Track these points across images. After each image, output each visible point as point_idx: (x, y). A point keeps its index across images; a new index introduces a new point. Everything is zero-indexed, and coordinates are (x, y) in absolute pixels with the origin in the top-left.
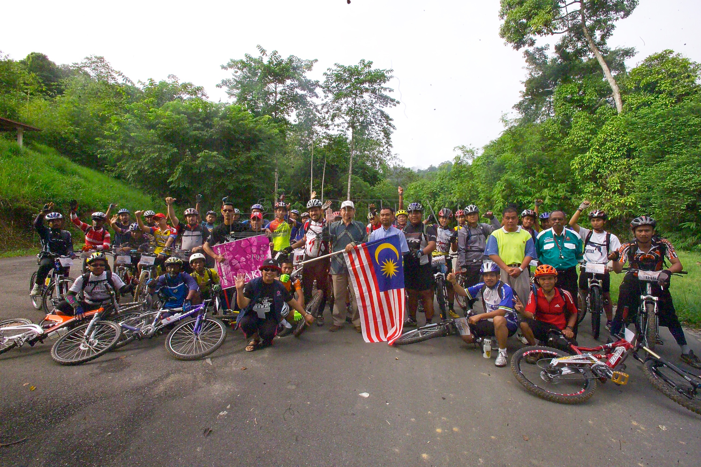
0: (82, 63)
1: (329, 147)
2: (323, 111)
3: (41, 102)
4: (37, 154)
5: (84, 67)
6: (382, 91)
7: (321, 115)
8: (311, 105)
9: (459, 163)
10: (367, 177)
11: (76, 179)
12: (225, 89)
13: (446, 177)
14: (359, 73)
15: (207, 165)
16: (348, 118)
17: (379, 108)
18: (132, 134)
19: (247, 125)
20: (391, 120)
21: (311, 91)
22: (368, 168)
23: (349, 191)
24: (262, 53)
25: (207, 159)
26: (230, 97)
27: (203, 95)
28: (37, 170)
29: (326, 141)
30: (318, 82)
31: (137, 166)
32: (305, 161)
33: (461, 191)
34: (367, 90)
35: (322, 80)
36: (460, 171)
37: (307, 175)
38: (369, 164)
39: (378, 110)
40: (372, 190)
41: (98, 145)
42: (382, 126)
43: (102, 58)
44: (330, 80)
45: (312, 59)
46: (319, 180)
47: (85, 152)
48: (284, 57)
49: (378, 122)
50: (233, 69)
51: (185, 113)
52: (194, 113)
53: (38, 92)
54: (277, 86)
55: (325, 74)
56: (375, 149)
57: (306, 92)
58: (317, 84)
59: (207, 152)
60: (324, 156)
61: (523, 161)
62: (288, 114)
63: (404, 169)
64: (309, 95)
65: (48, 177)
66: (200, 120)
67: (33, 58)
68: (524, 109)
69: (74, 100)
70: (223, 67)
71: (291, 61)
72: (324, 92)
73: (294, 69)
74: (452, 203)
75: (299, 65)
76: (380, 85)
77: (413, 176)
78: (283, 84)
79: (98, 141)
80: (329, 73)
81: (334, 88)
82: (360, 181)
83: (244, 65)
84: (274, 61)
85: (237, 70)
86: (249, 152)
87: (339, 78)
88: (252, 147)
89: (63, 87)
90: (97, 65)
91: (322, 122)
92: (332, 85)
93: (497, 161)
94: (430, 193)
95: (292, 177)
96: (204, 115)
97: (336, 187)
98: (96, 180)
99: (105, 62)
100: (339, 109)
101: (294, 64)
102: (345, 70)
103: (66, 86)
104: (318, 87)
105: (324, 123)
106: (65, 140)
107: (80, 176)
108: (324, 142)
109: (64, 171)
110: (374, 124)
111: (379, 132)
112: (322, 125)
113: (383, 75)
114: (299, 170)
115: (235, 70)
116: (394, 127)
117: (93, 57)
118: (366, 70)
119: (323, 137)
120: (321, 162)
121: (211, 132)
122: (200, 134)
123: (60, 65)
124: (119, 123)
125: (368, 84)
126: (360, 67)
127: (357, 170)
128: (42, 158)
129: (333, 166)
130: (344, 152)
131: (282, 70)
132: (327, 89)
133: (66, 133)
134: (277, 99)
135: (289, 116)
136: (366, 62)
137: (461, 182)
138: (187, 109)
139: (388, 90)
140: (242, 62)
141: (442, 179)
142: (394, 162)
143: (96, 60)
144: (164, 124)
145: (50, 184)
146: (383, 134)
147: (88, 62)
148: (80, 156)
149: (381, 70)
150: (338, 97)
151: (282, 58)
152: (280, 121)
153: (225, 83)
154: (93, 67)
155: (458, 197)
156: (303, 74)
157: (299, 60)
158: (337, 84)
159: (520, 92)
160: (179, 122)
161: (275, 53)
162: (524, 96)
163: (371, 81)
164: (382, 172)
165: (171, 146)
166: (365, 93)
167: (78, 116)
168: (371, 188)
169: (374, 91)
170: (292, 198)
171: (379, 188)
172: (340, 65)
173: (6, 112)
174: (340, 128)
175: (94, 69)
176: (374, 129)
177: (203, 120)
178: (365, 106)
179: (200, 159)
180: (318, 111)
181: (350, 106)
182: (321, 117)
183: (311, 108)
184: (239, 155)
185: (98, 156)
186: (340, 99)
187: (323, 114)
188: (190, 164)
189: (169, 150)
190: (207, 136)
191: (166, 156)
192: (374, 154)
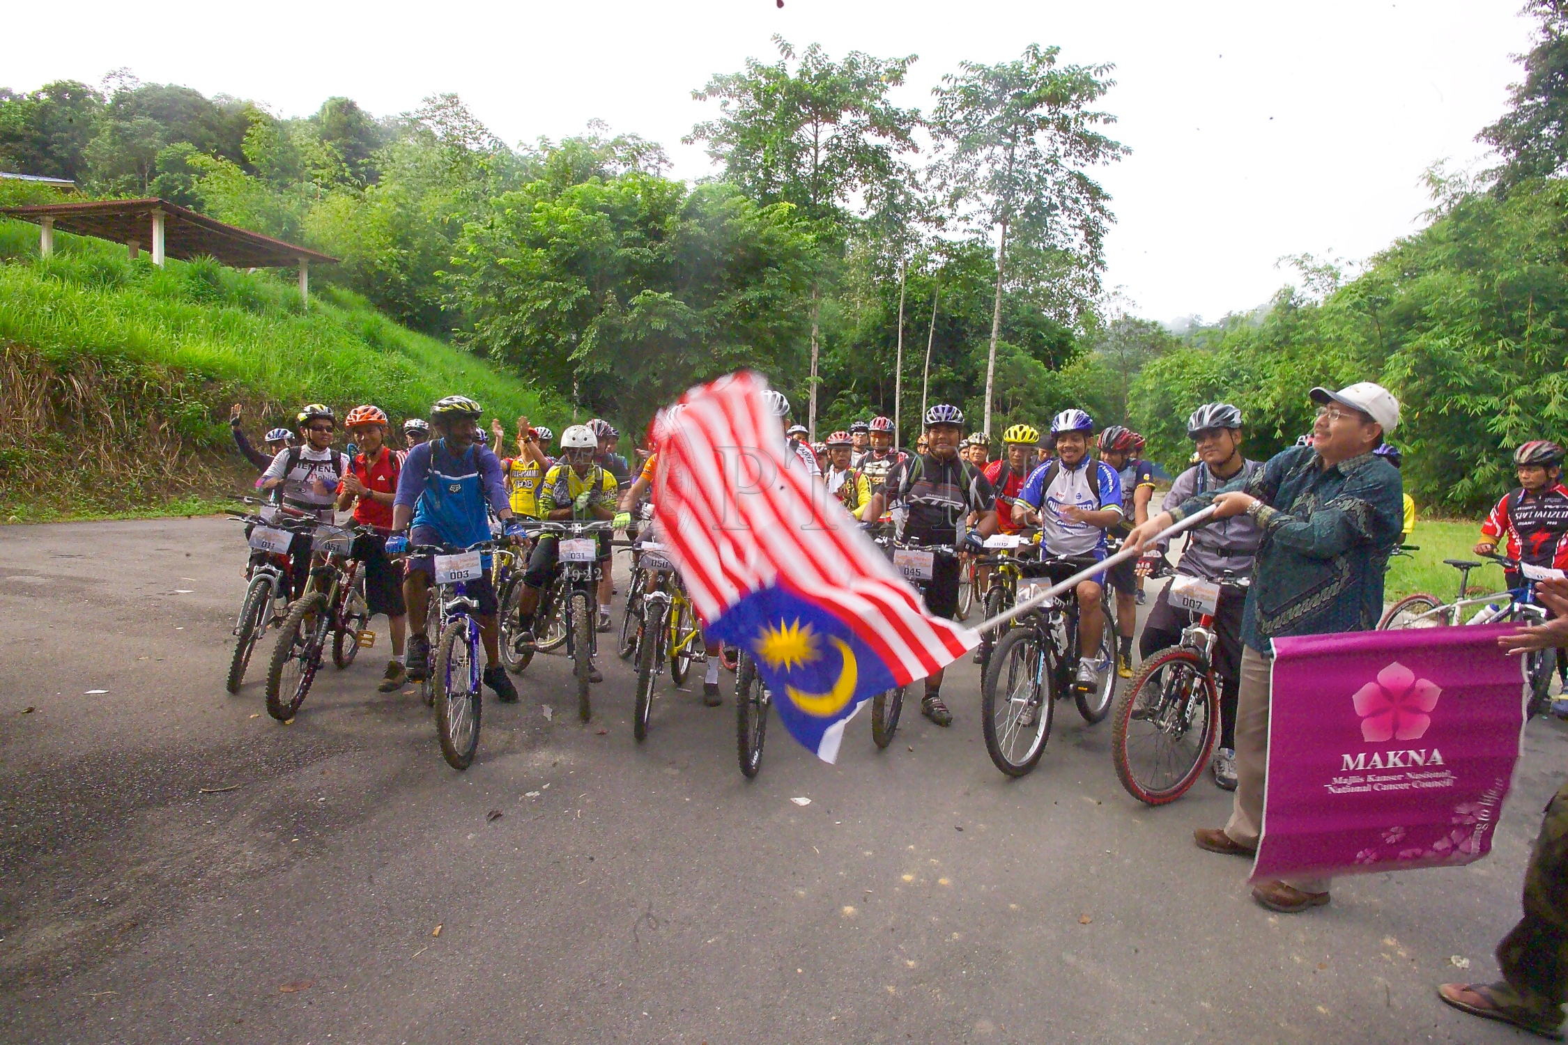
0: (417, 112)
1: (946, 274)
2: (929, 184)
3: (340, 201)
4: (331, 310)
5: (422, 118)
6: (1086, 121)
7: (923, 195)
8: (900, 171)
9: (1287, 306)
10: (1041, 347)
11: (396, 359)
12: (703, 145)
13: (1249, 345)
14: (1024, 82)
15: (649, 324)
16: (990, 200)
17: (1073, 168)
18: (502, 261)
19: (741, 227)
20: (1106, 197)
21: (902, 136)
22: (1045, 324)
23: (989, 381)
24: (785, 53)
25: (650, 310)
26: (714, 163)
27: (660, 160)
28: (329, 342)
29: (937, 258)
30: (917, 112)
31: (510, 328)
32: (885, 308)
33: (1287, 383)
34: (1043, 123)
36: (1292, 328)
37: (888, 341)
38: (1049, 314)
39: (1070, 173)
40: (1052, 380)
41: (442, 285)
42: (1079, 214)
43: (454, 97)
44: (950, 106)
45: (902, 56)
46: (919, 356)
47: (418, 301)
48: (837, 58)
49: (1069, 203)
50: (718, 97)
51: (605, 209)
52: (626, 208)
53: (338, 180)
54: (819, 130)
55: (937, 90)
56: (1069, 275)
57: (888, 138)
58: (914, 117)
59: (649, 295)
60: (932, 296)
61: (1484, 294)
62: (841, 195)
63: (1139, 324)
64: (895, 147)
65: (348, 356)
66: (639, 221)
67: (330, 110)
68: (1514, 139)
69: (397, 192)
70: (697, 96)
71: (852, 65)
72: (934, 136)
73: (860, 84)
74: (1260, 412)
75: (872, 73)
76: (1078, 107)
77: (1162, 343)
78: (835, 123)
79: (438, 277)
80: (945, 86)
81: (957, 123)
82: (1022, 356)
83: (744, 85)
84: (813, 69)
85: (727, 98)
86: (743, 290)
87: (972, 98)
88: (751, 279)
89: (378, 167)
90: (445, 113)
91: (928, 212)
92: (954, 118)
93: (1401, 294)
94: (1200, 386)
95: (856, 347)
96: (645, 212)
97: (961, 373)
98: (436, 360)
99: (460, 104)
100: (968, 176)
101: (860, 73)
102: (988, 76)
103: (383, 164)
104: (918, 125)
105: (932, 214)
106: (382, 275)
107: (405, 352)
108: (933, 261)
109: (379, 343)
110: (1060, 211)
111: (1070, 231)
112: (927, 220)
113: (1087, 81)
114: (871, 332)
115: (723, 98)
116: (1110, 217)
117: (438, 97)
118: (1043, 71)
119: (931, 249)
120: (924, 312)
121: (660, 249)
122: (637, 253)
124: (477, 239)
125: (1046, 108)
126: (1026, 65)
127: (1016, 329)
128: (342, 317)
129: (954, 320)
130: (982, 285)
131: (832, 89)
132: (942, 128)
133: (384, 262)
134: (820, 163)
135: (844, 200)
136: (1042, 51)
137: (1292, 359)
138: (610, 199)
139: (1100, 119)
140: (740, 78)
141: (1237, 352)
142: (1113, 306)
143: (443, 102)
144: (564, 236)
145: (352, 370)
146: (1082, 234)
147: (428, 108)
148: (410, 309)
149: (1081, 68)
150: (968, 146)
151: (831, 60)
152: (824, 215)
153: (700, 132)
154: (438, 119)
155: (1278, 397)
156: (884, 96)
157: (872, 61)
158: (966, 112)
159: (1509, 88)
160: (594, 230)
161: (814, 49)
162: (1518, 100)
163: (1056, 100)
164: (1083, 333)
165: (577, 283)
166: (1039, 132)
167: (408, 226)
168: (1048, 375)
169: (1063, 126)
170: (854, 397)
171: (1071, 374)
172: (974, 64)
173: (280, 225)
174: (974, 225)
175: (440, 123)
176: (1057, 223)
177: (643, 223)
178: (1036, 166)
179: (636, 310)
180: (917, 184)
181: (998, 167)
182: (926, 198)
183: (901, 178)
184: (722, 298)
185: (442, 308)
186: (974, 152)
187: (929, 192)
188: (615, 321)
189: (572, 293)
190: (651, 258)
191: (566, 306)
192: (1063, 286)
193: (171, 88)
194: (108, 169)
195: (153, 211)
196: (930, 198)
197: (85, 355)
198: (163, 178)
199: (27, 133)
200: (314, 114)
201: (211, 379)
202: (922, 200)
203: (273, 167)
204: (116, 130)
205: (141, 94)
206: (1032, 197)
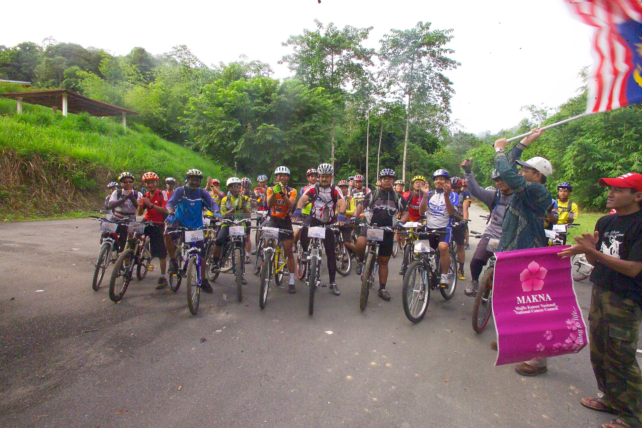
0: (170, 52)
1: (386, 116)
2: (379, 79)
3: (139, 89)
4: (135, 133)
5: (172, 55)
6: (442, 53)
7: (376, 83)
8: (367, 74)
9: (525, 127)
10: (425, 145)
11: (162, 153)
12: (286, 64)
14: (417, 37)
15: (265, 138)
16: (404, 85)
17: (437, 72)
18: (205, 112)
19: (302, 97)
20: (451, 83)
21: (367, 59)
22: (427, 135)
23: (404, 159)
24: (319, 26)
25: (266, 131)
26: (291, 71)
27: (269, 71)
28: (134, 146)
29: (383, 109)
30: (373, 50)
31: (208, 140)
32: (362, 130)
34: (425, 54)
35: (378, 48)
37: (363, 143)
38: (429, 131)
39: (436, 74)
40: (430, 158)
41: (180, 123)
42: (440, 90)
43: (185, 46)
44: (387, 47)
45: (367, 27)
46: (376, 149)
47: (171, 129)
48: (340, 28)
49: (436, 86)
50: (292, 45)
51: (246, 91)
52: (255, 90)
53: (138, 80)
54: (334, 57)
55: (381, 41)
56: (436, 115)
57: (362, 61)
58: (372, 52)
59: (265, 125)
60: (380, 124)
62: (343, 84)
63: (465, 135)
64: (364, 64)
65: (143, 152)
66: (260, 96)
67: (135, 52)
69: (162, 85)
70: (284, 44)
71: (347, 31)
72: (381, 60)
73: (350, 39)
75: (355, 34)
76: (439, 47)
77: (475, 142)
78: (340, 55)
79: (179, 119)
80: (385, 39)
81: (390, 54)
82: (418, 149)
83: (303, 40)
84: (331, 33)
85: (296, 45)
86: (304, 123)
87: (396, 43)
88: (307, 118)
89: (154, 75)
90: (181, 53)
91: (379, 90)
92: (388, 52)
95: (350, 146)
96: (263, 92)
97: (393, 156)
98: (178, 153)
99: (187, 49)
100: (395, 76)
101: (350, 34)
102: (401, 34)
103: (156, 74)
104: (374, 55)
105: (380, 91)
106: (156, 119)
107: (166, 150)
108: (381, 110)
109: (155, 146)
110: (432, 89)
111: (436, 97)
112: (378, 93)
113: (442, 36)
114: (356, 139)
115: (294, 45)
116: (453, 91)
117: (179, 47)
118: (424, 32)
119: (380, 105)
120: (377, 131)
121: (269, 107)
122: (260, 109)
123: (155, 55)
124: (195, 104)
125: (426, 47)
126: (417, 30)
127: (415, 137)
128: (140, 136)
129: (390, 134)
130: (401, 120)
131: (338, 41)
132: (384, 56)
133: (157, 114)
134: (334, 71)
135: (344, 86)
136: (424, 24)
138: (249, 87)
139: (448, 52)
140: (301, 37)
142: (455, 128)
143: (181, 48)
144: (230, 102)
145: (144, 157)
146: (441, 98)
147: (174, 51)
148: (167, 132)
149: (440, 31)
150: (394, 63)
151: (338, 29)
152: (336, 92)
153: (285, 59)
154: (178, 55)
156: (360, 43)
157: (355, 29)
158: (393, 50)
160: (242, 99)
161: (331, 25)
163: (430, 44)
164: (442, 139)
165: (236, 121)
166: (423, 57)
167: (166, 99)
168: (428, 156)
169: (433, 55)
170: (349, 166)
171: (438, 155)
172: (396, 30)
173: (114, 99)
174: (397, 95)
175: (179, 57)
176: (431, 94)
177: (262, 96)
178: (422, 71)
179: (260, 132)
180: (374, 79)
181: (407, 72)
182: (377, 85)
183: (367, 76)
184: (294, 126)
185: (181, 132)
186: (397, 66)
187: (379, 82)
188: (251, 136)
189: (234, 125)
190: (266, 110)
191: (231, 130)
192: (434, 120)
193: (70, 44)
194: (44, 77)
195: (63, 94)
196: (379, 85)
197: (35, 153)
198: (67, 81)
199: (12, 63)
200: (128, 54)
201: (87, 162)
202: (376, 85)
203: (111, 76)
204: (47, 61)
205: (58, 47)
206: (421, 84)
